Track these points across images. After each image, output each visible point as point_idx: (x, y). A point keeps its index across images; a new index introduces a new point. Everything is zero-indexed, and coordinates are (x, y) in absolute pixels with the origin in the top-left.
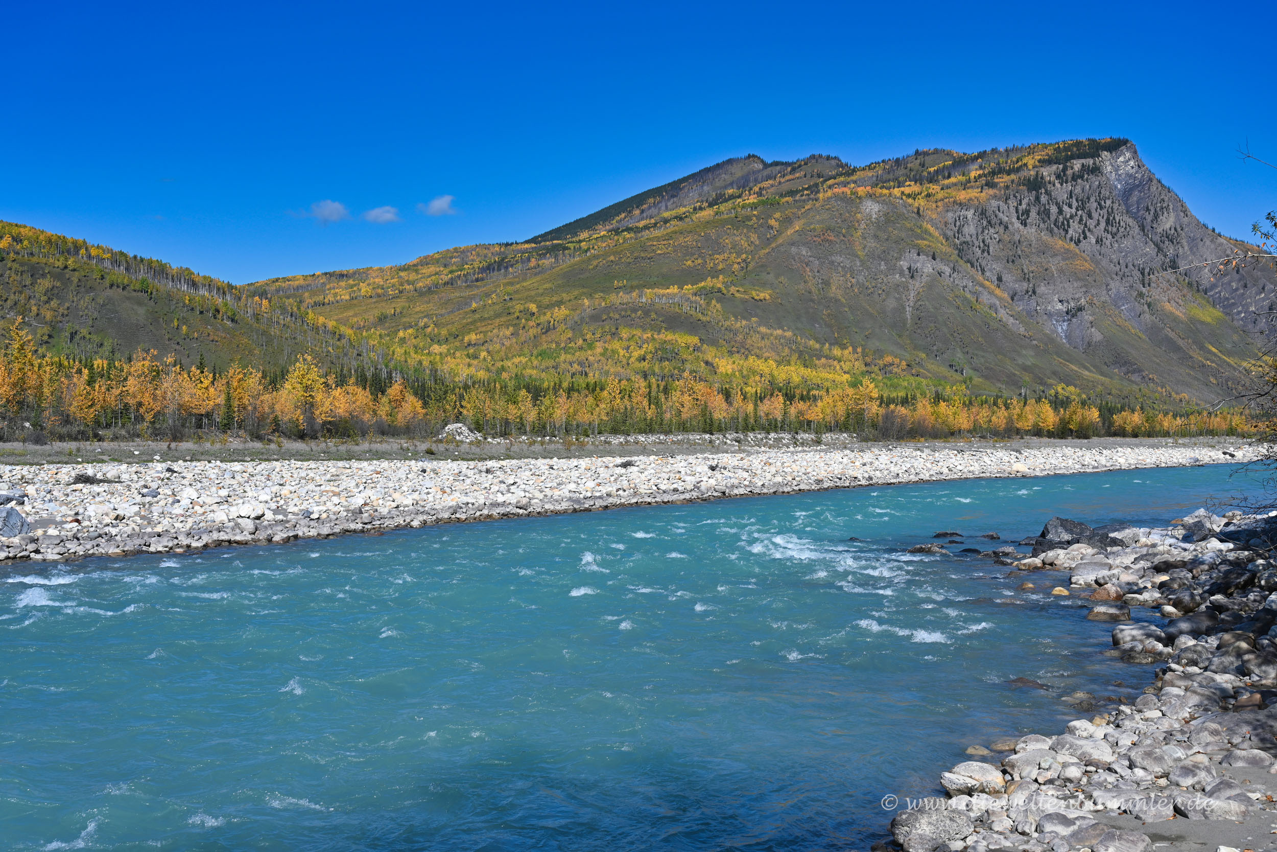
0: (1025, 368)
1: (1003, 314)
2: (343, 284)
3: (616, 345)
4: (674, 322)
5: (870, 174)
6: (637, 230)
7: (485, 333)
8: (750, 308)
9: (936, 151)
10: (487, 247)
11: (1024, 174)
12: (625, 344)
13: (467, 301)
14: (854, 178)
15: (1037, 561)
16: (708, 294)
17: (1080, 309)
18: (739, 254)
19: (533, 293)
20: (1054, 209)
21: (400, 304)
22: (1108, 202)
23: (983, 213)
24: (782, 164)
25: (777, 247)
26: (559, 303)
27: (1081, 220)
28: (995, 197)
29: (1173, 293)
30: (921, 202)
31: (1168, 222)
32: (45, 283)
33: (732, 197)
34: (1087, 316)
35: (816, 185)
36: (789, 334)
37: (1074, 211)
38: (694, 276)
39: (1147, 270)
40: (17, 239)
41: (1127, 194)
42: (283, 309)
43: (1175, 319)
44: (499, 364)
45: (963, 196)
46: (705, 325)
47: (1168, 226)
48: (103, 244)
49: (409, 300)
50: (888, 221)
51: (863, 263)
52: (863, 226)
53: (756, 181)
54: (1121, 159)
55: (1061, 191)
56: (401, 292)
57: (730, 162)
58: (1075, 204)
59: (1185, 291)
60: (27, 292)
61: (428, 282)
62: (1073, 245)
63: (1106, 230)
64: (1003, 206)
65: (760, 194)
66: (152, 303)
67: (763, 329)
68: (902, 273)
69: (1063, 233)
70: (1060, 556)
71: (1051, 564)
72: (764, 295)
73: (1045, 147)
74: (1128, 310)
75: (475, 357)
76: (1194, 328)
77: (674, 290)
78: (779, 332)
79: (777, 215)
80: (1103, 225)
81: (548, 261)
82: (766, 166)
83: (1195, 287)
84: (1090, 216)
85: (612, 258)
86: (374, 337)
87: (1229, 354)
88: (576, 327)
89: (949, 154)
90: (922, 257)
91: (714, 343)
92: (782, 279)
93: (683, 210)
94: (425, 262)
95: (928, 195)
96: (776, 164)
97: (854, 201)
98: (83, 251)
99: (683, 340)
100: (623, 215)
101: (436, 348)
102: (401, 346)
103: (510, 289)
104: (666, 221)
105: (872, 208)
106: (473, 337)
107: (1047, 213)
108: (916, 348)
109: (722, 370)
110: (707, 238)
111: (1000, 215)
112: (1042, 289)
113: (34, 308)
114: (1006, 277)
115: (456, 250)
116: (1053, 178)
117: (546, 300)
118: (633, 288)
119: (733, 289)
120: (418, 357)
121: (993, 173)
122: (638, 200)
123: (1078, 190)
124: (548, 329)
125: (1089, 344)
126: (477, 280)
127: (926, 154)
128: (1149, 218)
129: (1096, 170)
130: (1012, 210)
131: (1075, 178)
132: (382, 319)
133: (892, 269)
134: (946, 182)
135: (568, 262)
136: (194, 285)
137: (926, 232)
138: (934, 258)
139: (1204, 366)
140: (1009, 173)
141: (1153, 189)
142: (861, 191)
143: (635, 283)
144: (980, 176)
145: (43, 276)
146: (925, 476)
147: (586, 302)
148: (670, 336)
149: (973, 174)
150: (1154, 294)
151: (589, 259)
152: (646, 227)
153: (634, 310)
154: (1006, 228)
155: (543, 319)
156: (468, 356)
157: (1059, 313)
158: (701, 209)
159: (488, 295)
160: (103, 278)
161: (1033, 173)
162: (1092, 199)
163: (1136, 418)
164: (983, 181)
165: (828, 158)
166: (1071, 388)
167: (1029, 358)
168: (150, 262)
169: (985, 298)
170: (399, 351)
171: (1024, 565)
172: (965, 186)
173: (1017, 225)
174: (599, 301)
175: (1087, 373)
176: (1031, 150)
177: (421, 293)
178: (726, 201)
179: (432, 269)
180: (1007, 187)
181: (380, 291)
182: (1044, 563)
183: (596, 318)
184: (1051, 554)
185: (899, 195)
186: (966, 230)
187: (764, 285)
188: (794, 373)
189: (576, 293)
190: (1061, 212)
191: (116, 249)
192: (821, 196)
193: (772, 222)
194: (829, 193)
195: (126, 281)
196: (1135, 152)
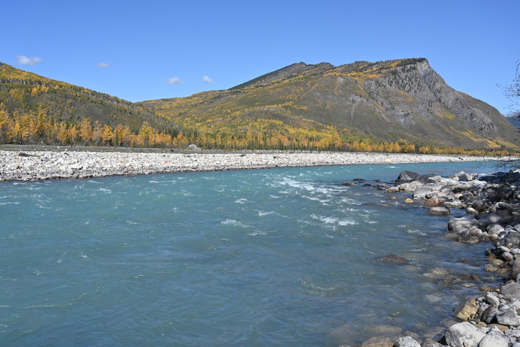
0: (390, 133)
1: (383, 115)
2: (167, 103)
3: (256, 124)
4: (275, 116)
5: (340, 69)
6: (263, 86)
7: (213, 119)
8: (300, 112)
9: (362, 62)
10: (214, 91)
11: (391, 69)
12: (259, 123)
13: (207, 109)
14: (335, 70)
15: (397, 188)
16: (286, 108)
17: (408, 114)
18: (297, 94)
19: (229, 106)
20: (401, 81)
21: (186, 109)
22: (419, 79)
23: (377, 82)
24: (311, 65)
25: (310, 92)
26: (238, 110)
27: (409, 85)
28: (381, 77)
29: (439, 109)
30: (357, 78)
31: (438, 86)
32: (69, 101)
33: (295, 76)
34: (411, 117)
35: (323, 72)
36: (313, 121)
37: (407, 82)
38: (282, 101)
39: (431, 102)
40: (61, 86)
41: (425, 76)
42: (147, 110)
43: (440, 118)
44: (218, 129)
45: (371, 76)
46: (285, 117)
47: (438, 87)
48: (89, 88)
49: (189, 108)
50: (346, 84)
51: (337, 98)
52: (338, 86)
53: (303, 71)
54: (423, 65)
55: (403, 75)
56: (186, 106)
57: (295, 64)
58: (408, 80)
59: (443, 109)
60: (64, 104)
61: (196, 102)
62: (406, 93)
63: (418, 88)
64: (384, 80)
65: (304, 75)
66: (104, 108)
67: (304, 119)
68: (350, 102)
69: (403, 89)
70: (407, 186)
71: (403, 190)
72: (305, 108)
73: (398, 60)
74: (424, 114)
75: (210, 127)
76: (446, 121)
77: (275, 106)
78: (309, 120)
79: (310, 82)
80: (417, 86)
81: (234, 96)
82: (306, 66)
83: (446, 108)
84: (413, 84)
85: (255, 95)
86: (177, 120)
87: (457, 129)
88: (243, 118)
89: (366, 62)
90: (357, 96)
91: (288, 123)
92: (311, 103)
93: (279, 80)
94: (194, 96)
95: (359, 76)
96: (310, 65)
97: (335, 77)
98: (82, 91)
99: (278, 122)
100: (259, 82)
101: (197, 124)
102: (186, 123)
103: (222, 105)
104: (273, 83)
105: (341, 80)
106: (209, 121)
107: (398, 82)
108: (354, 126)
109: (290, 132)
110: (287, 89)
111: (383, 83)
112: (396, 107)
113: (66, 109)
114: (384, 103)
115: (204, 92)
116: (401, 71)
117: (234, 109)
118: (262, 105)
119: (295, 106)
120: (191, 127)
121: (381, 69)
122: (264, 77)
123: (409, 75)
124: (234, 118)
125: (411, 125)
126: (211, 102)
127: (359, 62)
128: (432, 84)
129: (415, 68)
130: (387, 81)
131: (408, 71)
132: (180, 114)
133: (347, 100)
134: (365, 72)
135: (241, 96)
136: (118, 102)
137: (358, 88)
138: (361, 97)
139: (449, 133)
140: (386, 69)
141: (434, 74)
142: (337, 74)
143: (263, 104)
144: (377, 70)
145: (69, 98)
146: (354, 162)
147: (247, 110)
148: (274, 121)
149: (374, 69)
150: (433, 109)
151: (248, 96)
152: (266, 86)
153: (262, 113)
154: (385, 87)
155: (232, 115)
156: (208, 127)
157: (401, 115)
158: (285, 80)
159: (215, 107)
160: (88, 99)
161: (394, 69)
162: (413, 78)
163: (427, 149)
164: (377, 71)
165: (327, 63)
166: (405, 140)
167: (391, 130)
168: (104, 94)
169: (377, 110)
170: (185, 125)
171: (391, 190)
172: (372, 73)
173: (389, 86)
174: (251, 109)
175: (410, 135)
176: (393, 62)
177: (193, 106)
178: (293, 77)
179: (197, 98)
180: (385, 74)
181: (179, 105)
182: (400, 189)
183: (249, 115)
184: (403, 185)
185: (350, 76)
186: (371, 87)
187: (304, 105)
188: (314, 134)
189: (243, 106)
190: (403, 82)
191: (93, 90)
192: (324, 75)
193: (308, 84)
194: (327, 75)
195: (96, 101)
196: (428, 63)
